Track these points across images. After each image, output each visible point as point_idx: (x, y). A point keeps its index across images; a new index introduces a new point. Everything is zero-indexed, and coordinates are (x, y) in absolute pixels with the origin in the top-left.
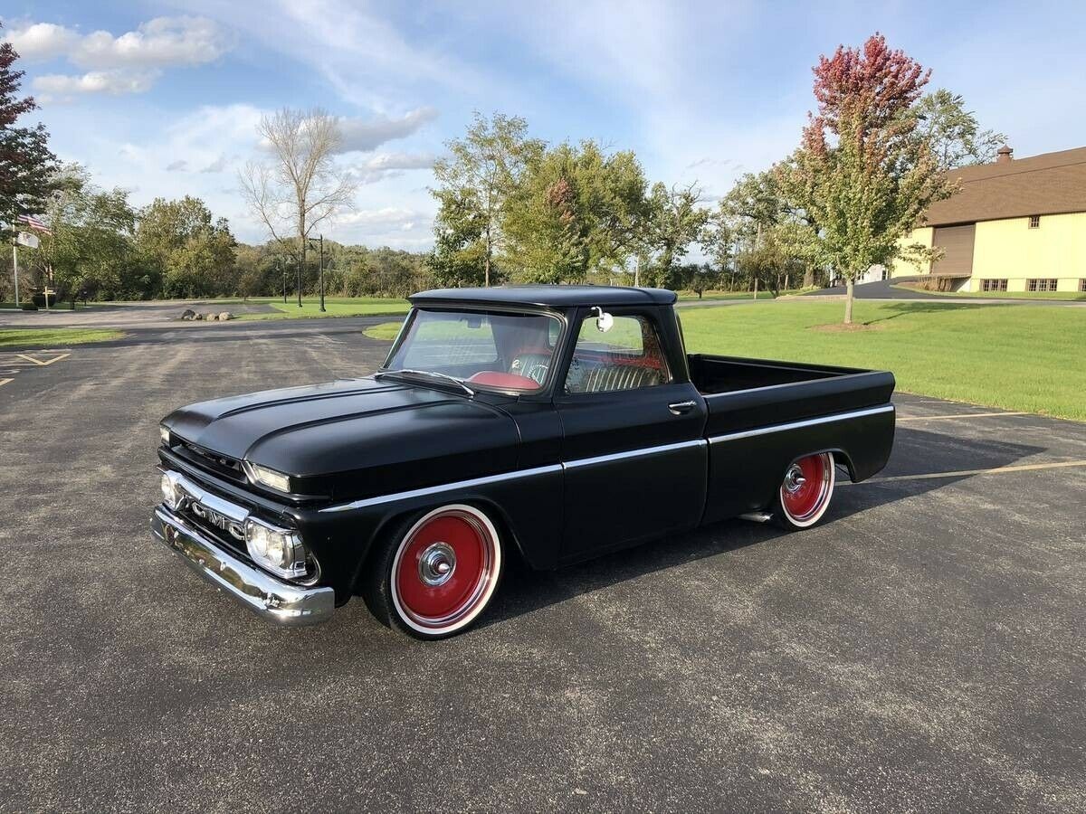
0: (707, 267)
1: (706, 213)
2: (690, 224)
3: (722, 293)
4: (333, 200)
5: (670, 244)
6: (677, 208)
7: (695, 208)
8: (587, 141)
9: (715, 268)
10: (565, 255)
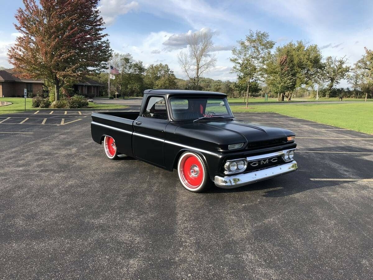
0: (348, 89)
1: (349, 68)
2: (342, 72)
3: (354, 99)
4: (208, 65)
5: (332, 80)
6: (337, 66)
7: (344, 66)
8: (299, 40)
9: (351, 89)
10: (285, 83)
